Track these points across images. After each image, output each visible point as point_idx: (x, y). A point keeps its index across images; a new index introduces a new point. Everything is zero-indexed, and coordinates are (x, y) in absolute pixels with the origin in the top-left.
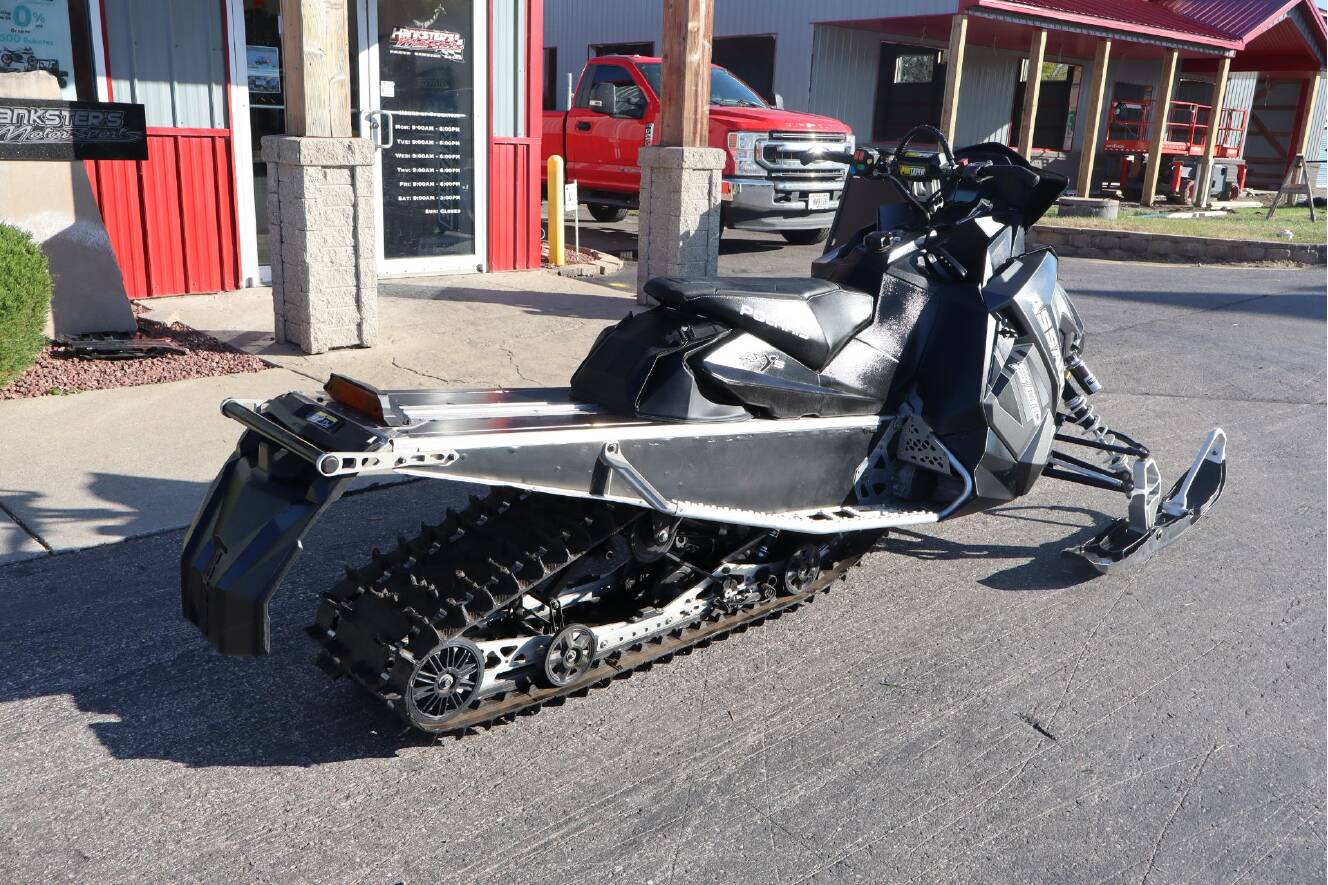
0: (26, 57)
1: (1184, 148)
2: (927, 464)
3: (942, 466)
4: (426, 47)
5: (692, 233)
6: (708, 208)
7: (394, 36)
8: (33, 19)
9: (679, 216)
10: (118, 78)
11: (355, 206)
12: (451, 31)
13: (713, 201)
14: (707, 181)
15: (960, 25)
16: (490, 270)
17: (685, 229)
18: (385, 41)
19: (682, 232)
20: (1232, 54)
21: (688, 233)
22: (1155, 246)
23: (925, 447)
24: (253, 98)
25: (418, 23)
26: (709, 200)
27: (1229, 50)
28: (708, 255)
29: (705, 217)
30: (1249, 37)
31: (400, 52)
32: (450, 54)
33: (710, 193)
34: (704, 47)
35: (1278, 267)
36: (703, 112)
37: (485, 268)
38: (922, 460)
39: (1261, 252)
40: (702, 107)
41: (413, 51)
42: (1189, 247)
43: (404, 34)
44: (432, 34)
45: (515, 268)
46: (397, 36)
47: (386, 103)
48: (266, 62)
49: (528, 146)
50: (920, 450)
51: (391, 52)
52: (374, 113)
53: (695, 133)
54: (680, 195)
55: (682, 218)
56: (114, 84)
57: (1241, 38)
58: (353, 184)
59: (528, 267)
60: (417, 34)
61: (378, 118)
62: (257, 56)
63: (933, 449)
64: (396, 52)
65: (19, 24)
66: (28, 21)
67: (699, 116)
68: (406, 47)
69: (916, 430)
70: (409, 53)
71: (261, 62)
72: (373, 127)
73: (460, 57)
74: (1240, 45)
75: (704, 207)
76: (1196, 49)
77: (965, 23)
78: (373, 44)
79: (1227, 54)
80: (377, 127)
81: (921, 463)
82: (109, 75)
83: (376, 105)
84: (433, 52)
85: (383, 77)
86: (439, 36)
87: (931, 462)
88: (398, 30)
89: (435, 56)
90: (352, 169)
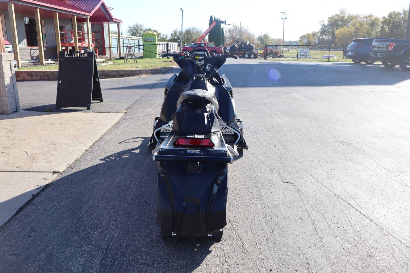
1: (81, 44)
2: (227, 133)
3: (231, 132)
5: (9, 84)
6: (11, 75)
9: (4, 79)
13: (13, 72)
14: (9, 65)
15: (11, 6)
19: (6, 85)
20: (89, 17)
21: (8, 84)
22: (112, 74)
23: (226, 129)
26: (11, 72)
27: (88, 16)
28: (15, 92)
29: (12, 77)
30: (93, 12)
33: (11, 69)
35: (144, 76)
38: (225, 132)
39: (138, 72)
42: (121, 73)
50: (224, 130)
54: (3, 71)
55: (5, 79)
57: (91, 13)
63: (228, 129)
69: (222, 125)
74: (91, 14)
75: (10, 75)
76: (80, 16)
77: (13, 5)
79: (88, 17)
81: (225, 133)
87: (228, 132)
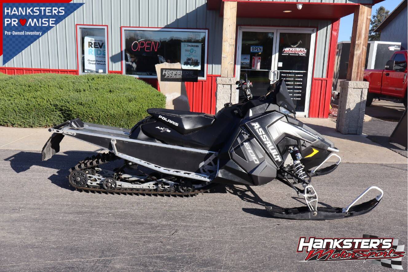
0: (191, 59)
4: (294, 53)
5: (352, 109)
6: (360, 101)
7: (284, 50)
8: (194, 51)
10: (209, 64)
11: (231, 94)
12: (303, 47)
14: (360, 93)
16: (309, 117)
17: (348, 107)
18: (281, 51)
21: (350, 109)
24: (241, 68)
25: (292, 46)
26: (361, 98)
28: (359, 117)
29: (358, 105)
31: (285, 54)
32: (301, 54)
33: (361, 96)
34: (363, 48)
36: (361, 70)
37: (307, 116)
40: (361, 68)
41: (289, 54)
43: (287, 49)
44: (296, 49)
45: (318, 117)
46: (285, 50)
47: (279, 68)
48: (246, 59)
49: (327, 80)
51: (282, 54)
52: (275, 71)
53: (357, 76)
56: (208, 65)
58: (231, 89)
59: (323, 117)
60: (291, 49)
61: (276, 72)
62: (244, 57)
64: (284, 54)
65: (191, 52)
66: (193, 51)
67: (359, 71)
68: (287, 53)
70: (288, 55)
71: (245, 59)
72: (274, 75)
73: (305, 55)
75: (358, 100)
78: (277, 53)
80: (275, 75)
82: (207, 63)
83: (276, 69)
84: (296, 54)
85: (279, 61)
86: (298, 49)
88: (285, 48)
89: (296, 55)
90: (231, 85)
